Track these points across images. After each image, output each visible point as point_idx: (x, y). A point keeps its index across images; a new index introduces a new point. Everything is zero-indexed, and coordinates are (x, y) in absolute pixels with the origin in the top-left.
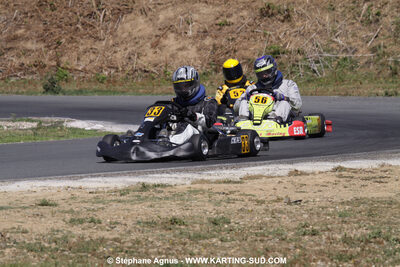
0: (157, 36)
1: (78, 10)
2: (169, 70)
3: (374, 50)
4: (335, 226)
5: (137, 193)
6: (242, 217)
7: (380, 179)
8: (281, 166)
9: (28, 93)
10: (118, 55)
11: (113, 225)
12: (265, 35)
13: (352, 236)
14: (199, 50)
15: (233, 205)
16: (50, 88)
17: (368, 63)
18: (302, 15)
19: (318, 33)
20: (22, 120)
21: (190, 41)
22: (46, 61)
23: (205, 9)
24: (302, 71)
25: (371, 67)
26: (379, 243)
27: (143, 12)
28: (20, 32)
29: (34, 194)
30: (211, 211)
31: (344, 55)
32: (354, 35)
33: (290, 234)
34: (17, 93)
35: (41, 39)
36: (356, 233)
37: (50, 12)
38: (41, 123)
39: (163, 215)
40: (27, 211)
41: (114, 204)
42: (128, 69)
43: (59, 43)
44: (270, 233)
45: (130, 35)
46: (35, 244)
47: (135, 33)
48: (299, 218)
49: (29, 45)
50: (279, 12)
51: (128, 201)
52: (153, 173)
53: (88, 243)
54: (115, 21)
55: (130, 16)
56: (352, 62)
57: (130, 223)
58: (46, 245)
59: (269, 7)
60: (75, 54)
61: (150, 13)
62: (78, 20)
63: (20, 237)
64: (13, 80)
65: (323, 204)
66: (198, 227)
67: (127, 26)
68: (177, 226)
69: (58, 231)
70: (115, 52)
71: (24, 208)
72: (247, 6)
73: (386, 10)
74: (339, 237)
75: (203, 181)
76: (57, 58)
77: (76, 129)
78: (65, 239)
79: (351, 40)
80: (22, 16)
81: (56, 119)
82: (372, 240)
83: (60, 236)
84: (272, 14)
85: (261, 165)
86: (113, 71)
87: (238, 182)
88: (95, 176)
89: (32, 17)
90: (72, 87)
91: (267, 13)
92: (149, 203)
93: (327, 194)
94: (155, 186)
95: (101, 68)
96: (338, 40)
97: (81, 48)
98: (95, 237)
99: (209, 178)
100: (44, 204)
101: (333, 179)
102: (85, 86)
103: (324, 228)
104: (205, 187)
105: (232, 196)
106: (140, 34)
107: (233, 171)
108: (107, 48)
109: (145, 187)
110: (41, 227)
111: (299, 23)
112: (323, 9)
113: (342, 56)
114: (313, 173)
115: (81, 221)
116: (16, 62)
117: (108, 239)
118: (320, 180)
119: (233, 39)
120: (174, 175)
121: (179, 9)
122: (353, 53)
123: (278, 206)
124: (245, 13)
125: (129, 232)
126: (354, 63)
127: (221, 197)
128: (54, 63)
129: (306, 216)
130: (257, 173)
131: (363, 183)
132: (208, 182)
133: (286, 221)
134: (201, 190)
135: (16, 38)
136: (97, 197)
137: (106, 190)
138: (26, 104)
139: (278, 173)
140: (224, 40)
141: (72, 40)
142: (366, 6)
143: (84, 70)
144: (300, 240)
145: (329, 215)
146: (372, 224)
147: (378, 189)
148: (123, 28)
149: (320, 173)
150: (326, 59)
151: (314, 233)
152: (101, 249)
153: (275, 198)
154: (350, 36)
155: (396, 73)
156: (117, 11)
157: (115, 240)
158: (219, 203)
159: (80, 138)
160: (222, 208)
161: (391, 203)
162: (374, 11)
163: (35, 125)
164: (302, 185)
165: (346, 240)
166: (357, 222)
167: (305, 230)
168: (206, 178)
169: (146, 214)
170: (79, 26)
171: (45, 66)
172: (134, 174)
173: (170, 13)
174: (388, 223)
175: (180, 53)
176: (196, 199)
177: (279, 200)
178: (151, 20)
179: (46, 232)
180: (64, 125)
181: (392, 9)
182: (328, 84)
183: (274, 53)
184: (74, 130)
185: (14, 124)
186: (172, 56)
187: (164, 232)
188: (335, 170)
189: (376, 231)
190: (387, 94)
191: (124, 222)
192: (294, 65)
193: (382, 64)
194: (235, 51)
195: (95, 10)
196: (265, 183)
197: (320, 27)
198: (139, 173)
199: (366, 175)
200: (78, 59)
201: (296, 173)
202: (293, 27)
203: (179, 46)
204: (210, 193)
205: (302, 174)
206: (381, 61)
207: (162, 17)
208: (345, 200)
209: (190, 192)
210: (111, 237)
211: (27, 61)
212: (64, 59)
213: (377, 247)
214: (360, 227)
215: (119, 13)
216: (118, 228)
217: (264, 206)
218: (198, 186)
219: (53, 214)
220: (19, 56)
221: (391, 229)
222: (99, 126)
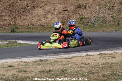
0: (45, 14)
1: (21, 7)
2: (49, 25)
3: (112, 17)
4: (99, 71)
5: (39, 62)
6: (71, 69)
7: (113, 57)
8: (83, 53)
9: (6, 33)
10: (33, 21)
11: (31, 72)
12: (78, 13)
13: (105, 74)
14: (58, 18)
15: (68, 65)
16: (13, 31)
17: (110, 21)
18: (89, 7)
19: (95, 12)
20: (4, 41)
21: (56, 16)
22: (11, 23)
23: (60, 6)
24: (90, 24)
25: (111, 22)
26: (113, 76)
27: (41, 7)
28: (3, 14)
29: (7, 64)
30: (61, 67)
31: (103, 19)
32: (106, 13)
33: (86, 74)
34: (3, 33)
35: (10, 16)
36: (106, 73)
37: (12, 8)
38: (10, 42)
39: (47, 69)
40: (5, 69)
41: (32, 66)
42: (37, 25)
43: (15, 17)
44: (80, 74)
45: (37, 14)
46: (7, 79)
47: (39, 14)
48: (89, 69)
49: (6, 18)
50: (83, 6)
51: (36, 65)
52: (44, 56)
53: (23, 78)
54: (32, 10)
55: (37, 9)
56: (105, 21)
57: (37, 72)
58: (11, 79)
59: (79, 5)
60: (20, 20)
61: (43, 7)
62: (21, 10)
63: (3, 77)
64: (1, 29)
65: (96, 65)
66: (57, 72)
67: (36, 12)
68: (51, 72)
69: (14, 75)
70: (32, 20)
71: (4, 68)
72: (73, 5)
73: (115, 5)
74: (101, 75)
75: (59, 58)
76: (15, 22)
77: (21, 43)
78: (17, 77)
79: (105, 14)
80: (4, 9)
81: (14, 40)
82: (111, 75)
83: (15, 76)
84: (81, 7)
85: (77, 53)
86: (32, 25)
87: (70, 58)
88: (26, 58)
89: (7, 9)
90: (20, 30)
91: (79, 7)
92: (42, 65)
93: (97, 62)
94: (44, 60)
95: (28, 24)
96: (101, 14)
97: (22, 19)
98: (26, 76)
99: (61, 57)
100: (10, 66)
101: (99, 57)
102: (24, 30)
103: (96, 72)
104: (60, 60)
105: (68, 63)
106: (40, 14)
107: (68, 55)
108: (30, 18)
109: (41, 61)
110: (9, 73)
111: (89, 10)
112: (96, 5)
113: (102, 19)
114: (93, 55)
115: (21, 71)
116: (2, 23)
117: (30, 77)
118: (95, 57)
119: (69, 15)
120: (50, 57)
121: (52, 6)
122: (106, 18)
123: (82, 65)
124: (72, 7)
125: (36, 74)
126: (106, 21)
127: (64, 63)
128: (14, 23)
129: (91, 68)
130: (76, 55)
131: (108, 58)
132: (61, 58)
133: (84, 70)
134: (59, 61)
135: (2, 16)
136: (27, 64)
137: (29, 62)
138: (5, 36)
139: (82, 55)
140: (66, 15)
141: (19, 16)
142: (109, 4)
143: (23, 25)
144: (89, 75)
145: (98, 68)
146: (111, 70)
147: (113, 60)
148: (35, 12)
149: (95, 55)
150: (97, 20)
151: (93, 73)
152: (28, 80)
153: (81, 63)
154: (104, 13)
155: (119, 24)
156: (33, 7)
157: (32, 77)
158: (64, 65)
159: (22, 46)
160: (65, 66)
161: (117, 64)
162: (112, 5)
163: (8, 42)
164: (90, 59)
165: (103, 75)
166: (106, 70)
167: (90, 73)
168: (60, 57)
169: (41, 69)
170: (21, 12)
171: (11, 24)
172: (38, 57)
173: (49, 7)
174: (116, 70)
175: (52, 20)
176: (57, 64)
177: (82, 64)
178: (43, 9)
179: (11, 75)
180: (17, 42)
181: (117, 5)
182: (98, 28)
183: (81, 19)
184: (20, 44)
185: (2, 42)
186: (50, 20)
187: (47, 74)
188: (100, 54)
189: (112, 72)
190: (116, 31)
191: (35, 71)
192: (87, 22)
193: (115, 22)
194: (69, 18)
195: (26, 7)
196: (78, 58)
197: (95, 11)
198: (40, 56)
199: (109, 55)
200: (21, 22)
201: (88, 55)
202: (87, 11)
203: (52, 17)
204: (61, 62)
205: (90, 55)
206: (114, 21)
207: (46, 9)
208: (103, 63)
209: (55, 62)
210: (31, 76)
211: (6, 23)
212: (17, 22)
213: (112, 77)
214: (107, 71)
215: (34, 7)
216: (33, 73)
217: (78, 65)
218: (58, 60)
219: (13, 69)
220: (3, 22)
221: (117, 72)
222: (28, 42)
